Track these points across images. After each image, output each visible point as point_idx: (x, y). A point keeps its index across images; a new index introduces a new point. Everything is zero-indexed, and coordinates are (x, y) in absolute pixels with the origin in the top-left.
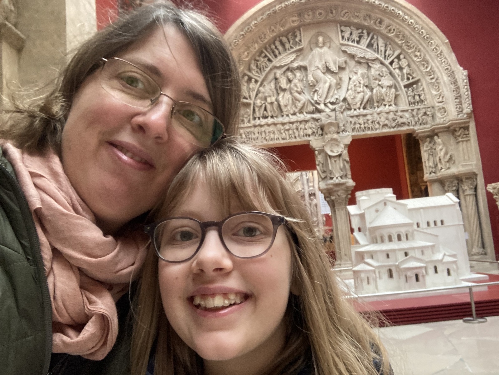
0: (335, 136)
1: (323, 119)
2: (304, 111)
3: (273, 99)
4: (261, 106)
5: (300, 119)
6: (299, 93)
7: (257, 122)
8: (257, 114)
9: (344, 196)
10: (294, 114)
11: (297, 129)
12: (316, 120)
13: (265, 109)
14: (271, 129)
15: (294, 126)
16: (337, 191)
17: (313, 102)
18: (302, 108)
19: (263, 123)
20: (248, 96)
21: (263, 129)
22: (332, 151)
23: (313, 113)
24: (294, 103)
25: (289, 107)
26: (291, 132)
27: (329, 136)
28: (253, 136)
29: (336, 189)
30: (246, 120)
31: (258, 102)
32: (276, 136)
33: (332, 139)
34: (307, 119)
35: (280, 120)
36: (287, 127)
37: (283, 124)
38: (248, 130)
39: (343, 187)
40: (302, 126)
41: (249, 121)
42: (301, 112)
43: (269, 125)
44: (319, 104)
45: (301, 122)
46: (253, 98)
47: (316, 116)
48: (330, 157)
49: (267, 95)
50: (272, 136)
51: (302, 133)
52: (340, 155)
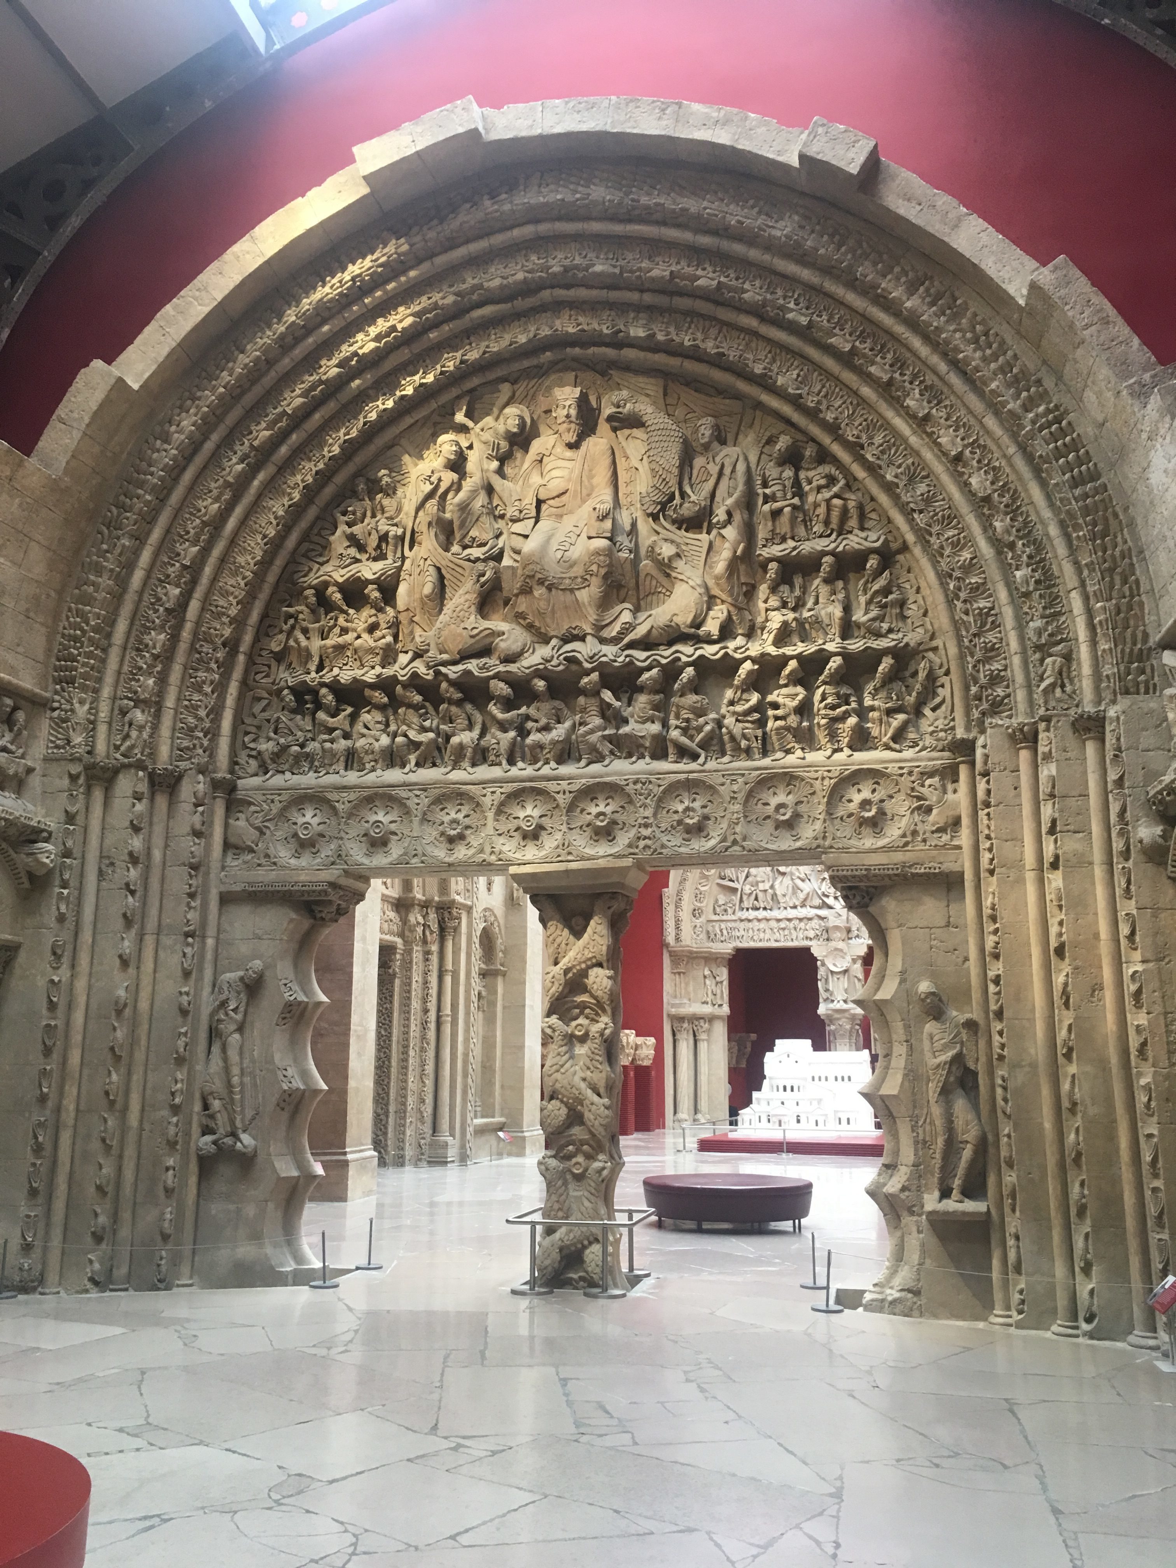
0: (841, 945)
1: (831, 918)
2: (808, 903)
3: (767, 886)
4: (751, 894)
5: (801, 916)
6: (803, 880)
7: (745, 915)
8: (745, 905)
9: (848, 1027)
10: (795, 907)
11: (795, 929)
12: (822, 918)
13: (756, 899)
14: (762, 925)
15: (791, 925)
16: (838, 1019)
17: (820, 892)
18: (805, 900)
19: (750, 918)
20: (734, 878)
21: (750, 925)
22: (835, 965)
23: (819, 907)
24: (794, 893)
25: (787, 898)
26: (786, 932)
27: (833, 944)
28: (738, 934)
29: (837, 1016)
30: (730, 911)
31: (747, 889)
32: (767, 937)
33: (836, 949)
34: (809, 916)
35: (776, 914)
36: (782, 925)
37: (779, 920)
38: (732, 925)
39: (847, 1015)
40: (802, 925)
41: (734, 913)
42: (803, 905)
43: (759, 920)
44: (828, 896)
45: (801, 920)
46: (742, 881)
47: (823, 912)
48: (832, 972)
49: (759, 879)
50: (762, 935)
51: (801, 936)
52: (845, 971)
